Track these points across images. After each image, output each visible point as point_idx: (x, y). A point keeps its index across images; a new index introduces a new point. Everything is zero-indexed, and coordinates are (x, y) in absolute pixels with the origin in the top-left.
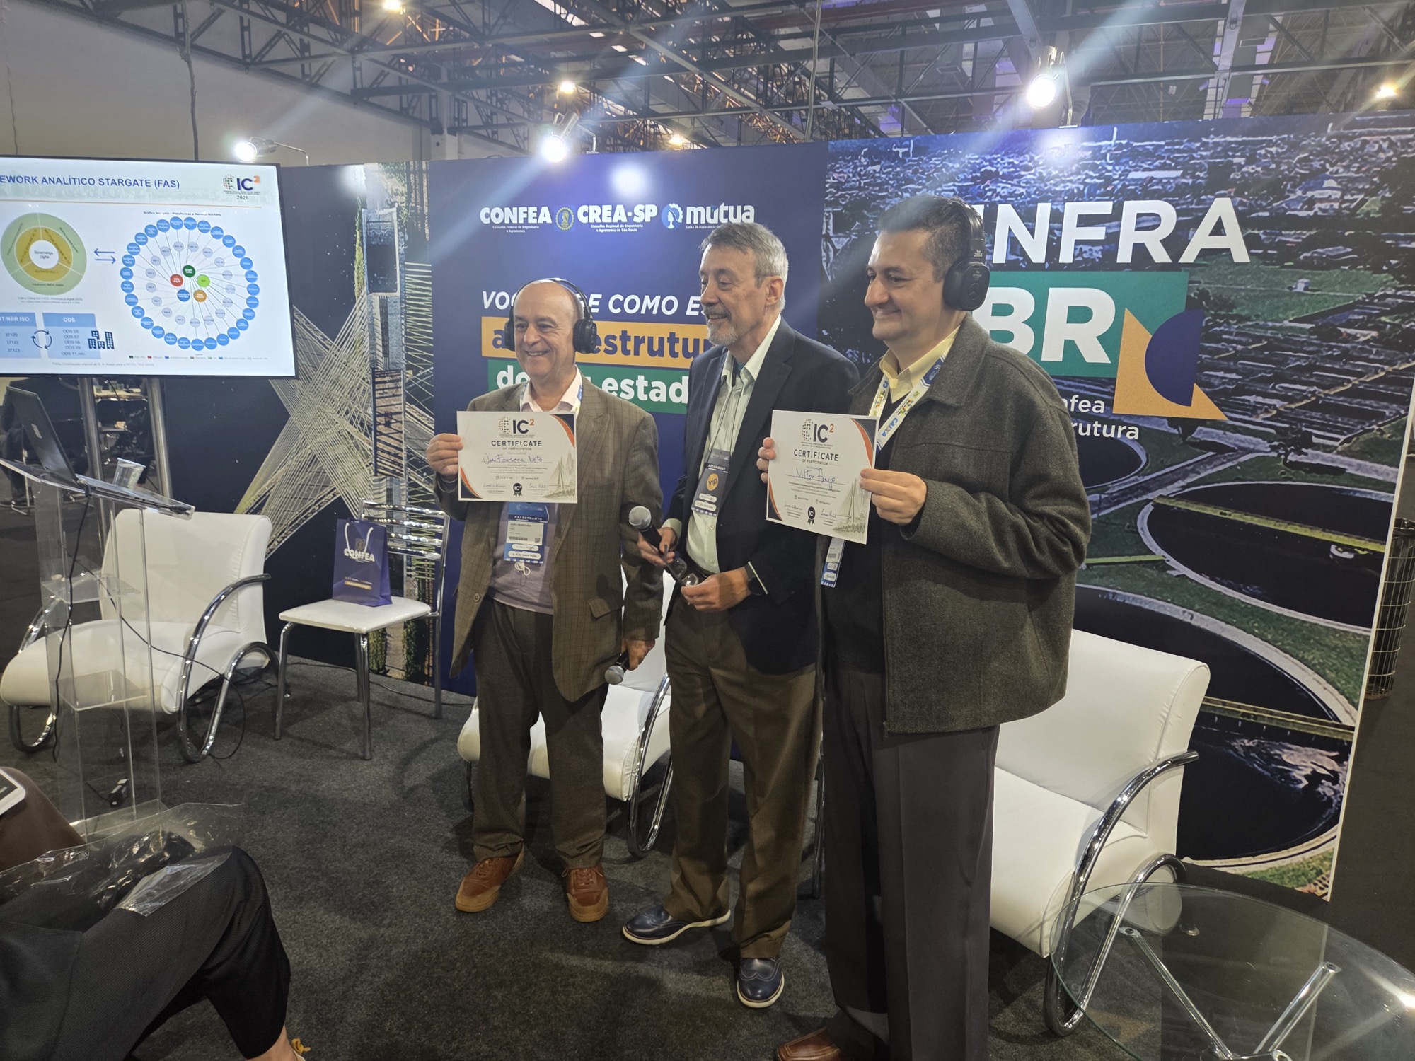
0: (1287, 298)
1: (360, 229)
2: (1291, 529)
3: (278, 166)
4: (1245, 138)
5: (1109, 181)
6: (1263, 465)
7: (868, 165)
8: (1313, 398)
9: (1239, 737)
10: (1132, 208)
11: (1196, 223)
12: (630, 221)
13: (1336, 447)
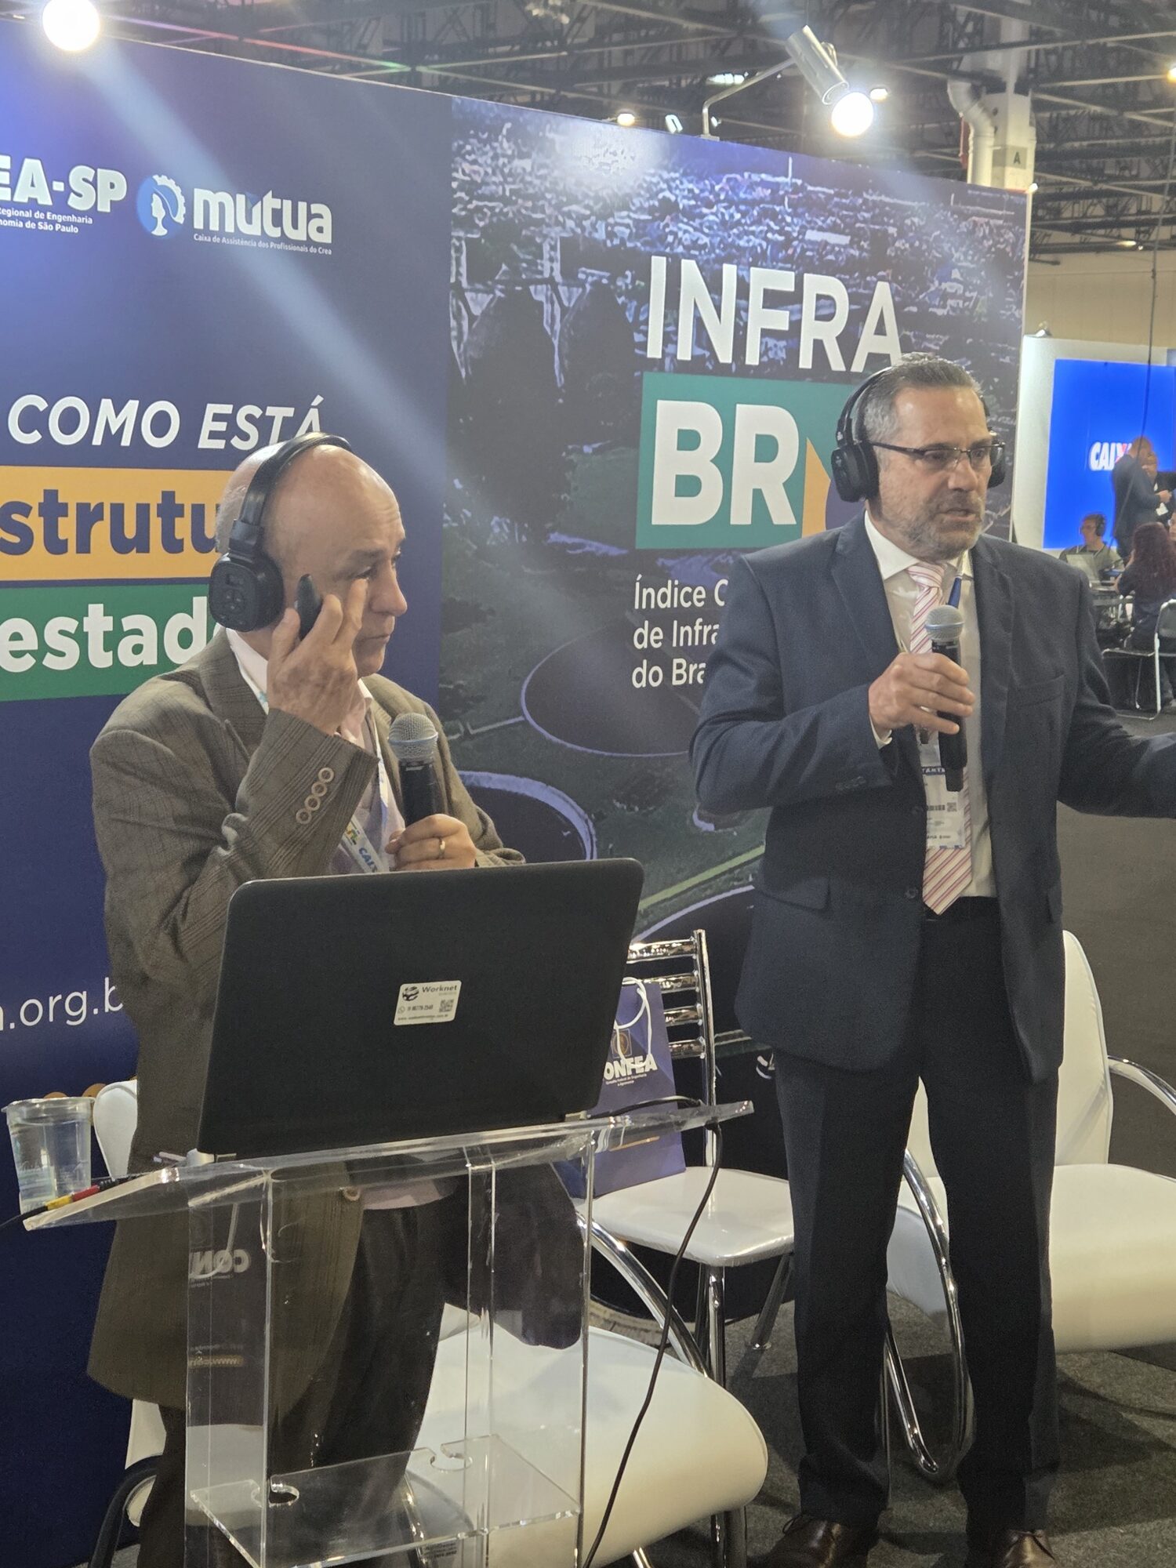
4: (894, 200)
5: (789, 239)
7: (513, 157)
11: (864, 315)
12: (60, 203)
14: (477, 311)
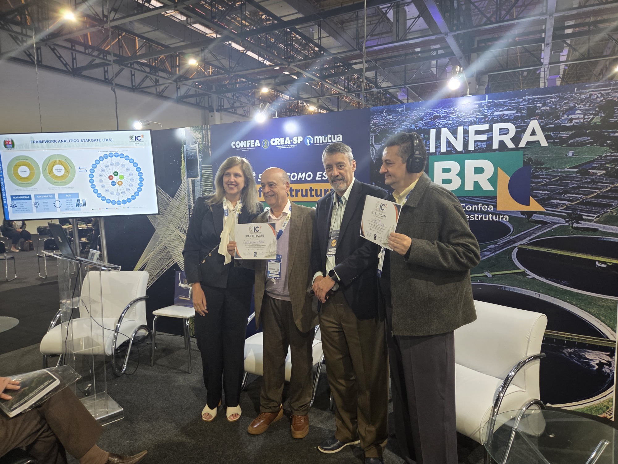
0: (565, 159)
1: (183, 153)
2: (578, 255)
3: (151, 130)
4: (541, 96)
5: (486, 116)
6: (562, 229)
7: (387, 116)
8: (581, 200)
9: (566, 348)
10: (497, 127)
11: (524, 131)
12: (292, 143)
13: (593, 220)
14: (377, 149)
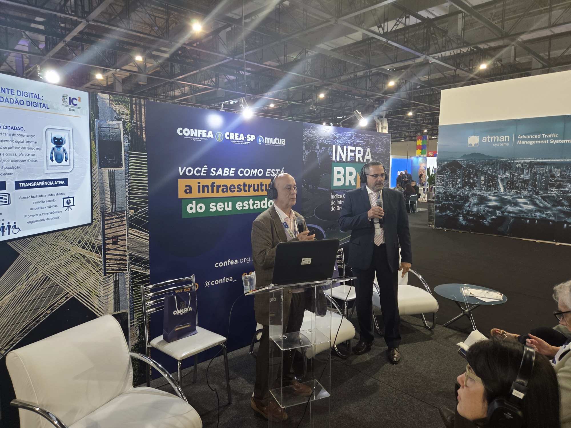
5: (354, 142)
10: (358, 149)
11: (366, 153)
12: (246, 140)
14: (307, 154)
